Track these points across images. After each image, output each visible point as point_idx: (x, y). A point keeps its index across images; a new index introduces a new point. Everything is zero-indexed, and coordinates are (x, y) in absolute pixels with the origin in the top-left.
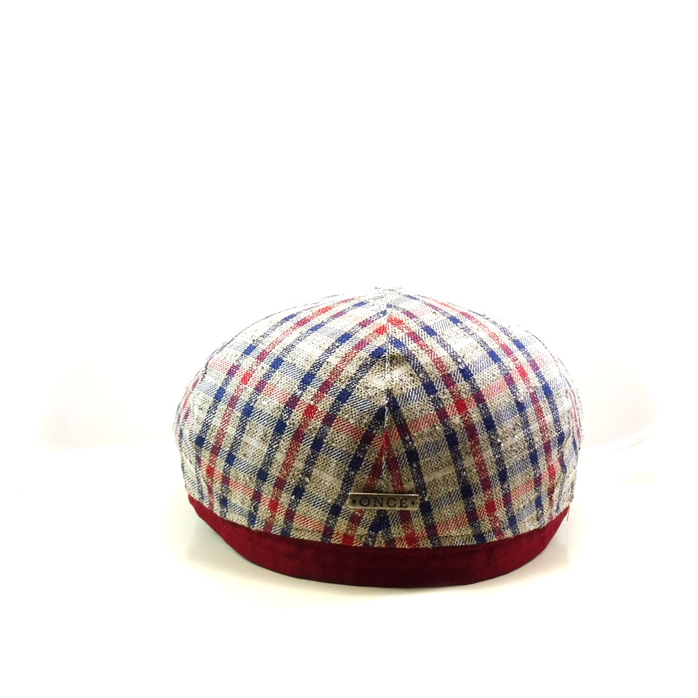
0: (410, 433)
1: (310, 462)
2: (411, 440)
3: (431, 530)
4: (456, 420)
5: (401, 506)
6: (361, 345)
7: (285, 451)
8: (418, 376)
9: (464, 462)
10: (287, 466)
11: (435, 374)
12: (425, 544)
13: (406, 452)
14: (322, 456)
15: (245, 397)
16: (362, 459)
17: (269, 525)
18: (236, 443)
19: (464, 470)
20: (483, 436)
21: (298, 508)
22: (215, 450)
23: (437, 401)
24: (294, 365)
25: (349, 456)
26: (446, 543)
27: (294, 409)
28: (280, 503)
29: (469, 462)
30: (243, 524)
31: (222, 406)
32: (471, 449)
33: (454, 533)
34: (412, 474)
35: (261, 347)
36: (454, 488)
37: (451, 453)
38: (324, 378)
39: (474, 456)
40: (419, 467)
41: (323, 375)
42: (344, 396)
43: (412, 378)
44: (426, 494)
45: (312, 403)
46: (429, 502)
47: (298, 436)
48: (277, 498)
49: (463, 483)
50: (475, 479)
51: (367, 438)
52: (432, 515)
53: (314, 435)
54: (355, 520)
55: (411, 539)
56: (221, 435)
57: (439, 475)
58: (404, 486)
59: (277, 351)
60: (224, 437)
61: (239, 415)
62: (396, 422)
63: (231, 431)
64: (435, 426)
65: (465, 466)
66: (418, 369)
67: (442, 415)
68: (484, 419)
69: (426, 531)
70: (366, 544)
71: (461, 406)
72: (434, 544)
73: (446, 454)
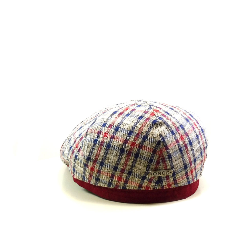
0: (169, 149)
1: (134, 162)
2: (169, 151)
3: (175, 181)
4: (181, 143)
5: (167, 174)
6: (147, 120)
7: (125, 159)
8: (169, 129)
9: (185, 157)
10: (126, 164)
11: (173, 128)
12: (173, 186)
13: (168, 155)
14: (138, 160)
15: (106, 142)
16: (153, 159)
17: (117, 186)
18: (104, 158)
19: (185, 160)
20: (189, 148)
21: (130, 179)
22: (95, 162)
23: (175, 137)
24: (124, 129)
25: (148, 159)
26: (179, 185)
27: (127, 144)
28: (122, 177)
29: (186, 157)
30: (105, 186)
31: (97, 146)
32: (186, 152)
33: (182, 181)
34: (170, 163)
35: (109, 124)
36: (182, 166)
37: (181, 154)
38: (136, 132)
39: (187, 154)
40: (172, 160)
41: (136, 131)
42: (145, 138)
43: (167, 130)
44: (174, 169)
45: (133, 141)
46: (175, 172)
47: (129, 153)
48: (121, 176)
49: (185, 164)
50: (188, 163)
51: (154, 152)
52: (175, 176)
53: (135, 153)
54: (150, 181)
55: (169, 185)
56: (97, 155)
57: (177, 162)
58: (167, 167)
59: (116, 124)
60: (99, 156)
61: (105, 148)
62: (164, 145)
63: (102, 154)
64: (175, 146)
65: (185, 158)
66: (168, 126)
67: (177, 141)
68: (189, 142)
69: (174, 182)
70: (154, 189)
71: (182, 138)
72: (176, 186)
73: (179, 155)
